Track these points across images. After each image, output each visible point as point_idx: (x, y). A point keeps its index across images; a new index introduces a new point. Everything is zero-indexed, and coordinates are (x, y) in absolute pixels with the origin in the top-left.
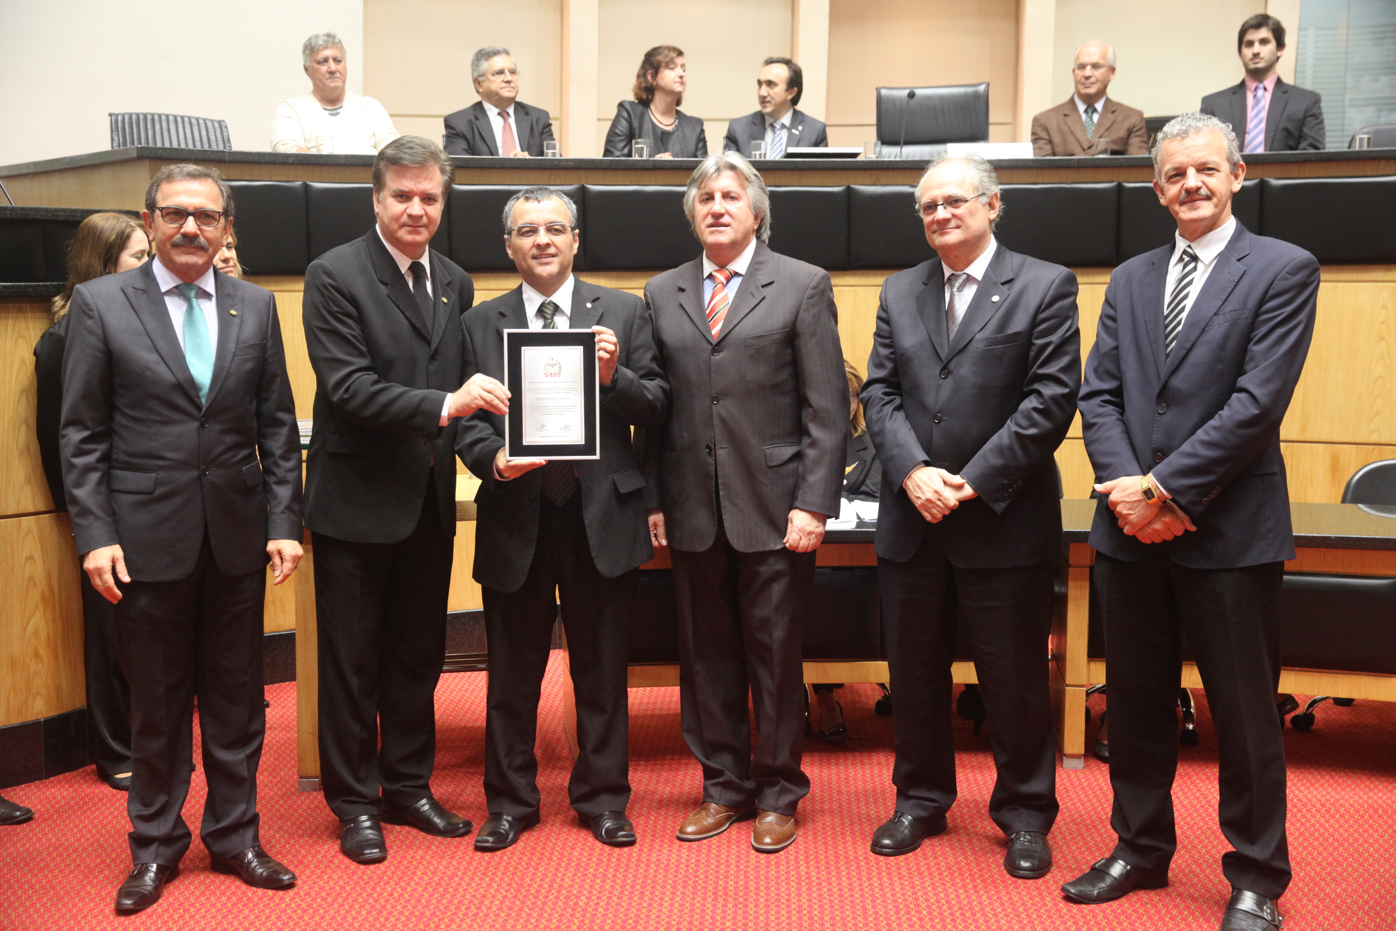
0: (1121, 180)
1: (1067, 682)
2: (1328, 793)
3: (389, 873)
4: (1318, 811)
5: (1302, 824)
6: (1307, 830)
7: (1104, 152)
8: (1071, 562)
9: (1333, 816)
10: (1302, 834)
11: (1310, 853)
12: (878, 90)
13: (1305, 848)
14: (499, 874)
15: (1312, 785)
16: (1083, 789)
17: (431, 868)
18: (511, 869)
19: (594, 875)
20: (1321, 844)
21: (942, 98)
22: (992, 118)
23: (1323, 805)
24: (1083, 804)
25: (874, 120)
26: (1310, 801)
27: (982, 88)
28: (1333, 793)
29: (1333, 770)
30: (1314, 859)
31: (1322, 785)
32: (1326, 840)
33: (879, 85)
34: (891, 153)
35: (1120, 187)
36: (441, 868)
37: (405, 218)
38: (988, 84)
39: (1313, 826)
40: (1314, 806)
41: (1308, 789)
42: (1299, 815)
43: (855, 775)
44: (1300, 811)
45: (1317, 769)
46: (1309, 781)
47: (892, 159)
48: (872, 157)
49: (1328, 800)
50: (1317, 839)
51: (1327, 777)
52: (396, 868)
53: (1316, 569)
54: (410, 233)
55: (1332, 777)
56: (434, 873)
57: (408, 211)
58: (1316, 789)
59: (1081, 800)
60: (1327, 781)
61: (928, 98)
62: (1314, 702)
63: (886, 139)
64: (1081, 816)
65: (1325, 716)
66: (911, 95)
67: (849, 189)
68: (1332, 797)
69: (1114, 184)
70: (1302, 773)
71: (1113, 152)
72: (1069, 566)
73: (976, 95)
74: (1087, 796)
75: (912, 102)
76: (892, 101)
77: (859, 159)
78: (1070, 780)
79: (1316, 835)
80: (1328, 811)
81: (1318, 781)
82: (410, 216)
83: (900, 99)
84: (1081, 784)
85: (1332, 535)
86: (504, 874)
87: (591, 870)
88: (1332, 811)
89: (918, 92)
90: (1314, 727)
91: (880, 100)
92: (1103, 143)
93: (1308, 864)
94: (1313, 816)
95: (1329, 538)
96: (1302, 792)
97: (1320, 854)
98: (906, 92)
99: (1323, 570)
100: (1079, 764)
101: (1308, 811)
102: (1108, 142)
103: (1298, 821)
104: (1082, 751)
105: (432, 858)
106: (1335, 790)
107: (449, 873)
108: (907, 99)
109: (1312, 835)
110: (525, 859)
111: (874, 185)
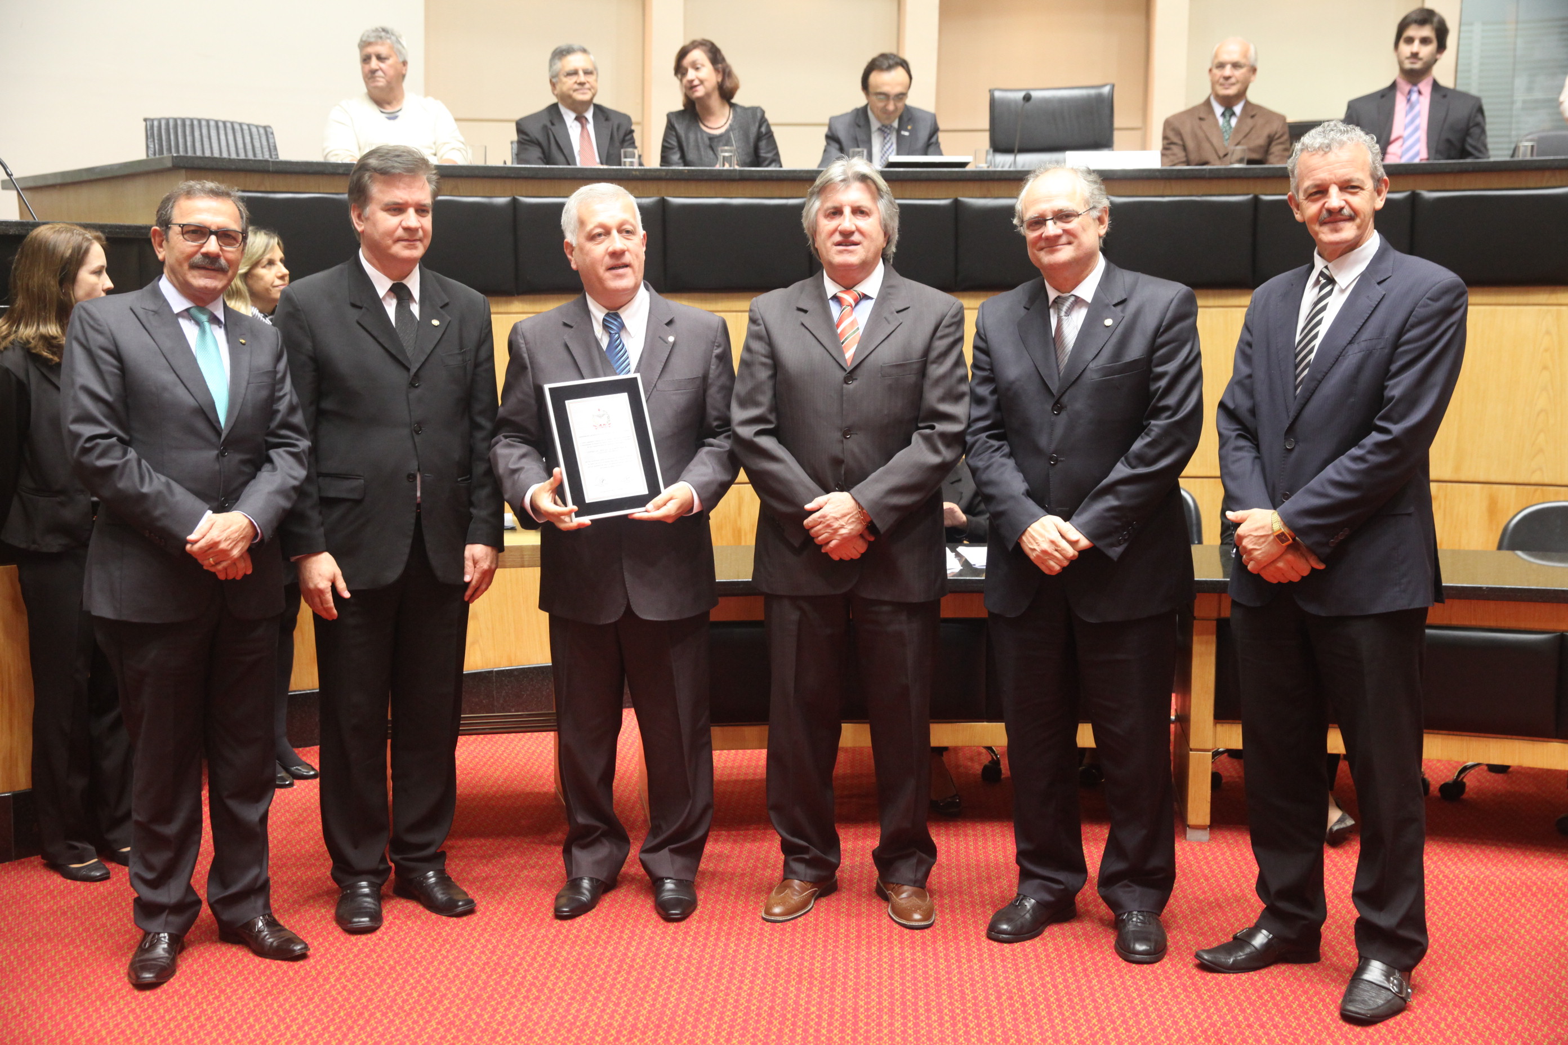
0: (1257, 193)
1: (1192, 746)
2: (1478, 869)
3: (444, 952)
4: (1466, 889)
5: (1448, 903)
6: (1452, 909)
7: (1240, 161)
8: (1196, 614)
9: (1481, 894)
10: (1447, 914)
11: (1454, 935)
12: (991, 92)
13: (1449, 929)
14: (564, 953)
15: (1460, 860)
16: (1208, 863)
17: (490, 946)
18: (577, 948)
19: (667, 955)
20: (1467, 925)
21: (1062, 101)
22: (1117, 124)
23: (1471, 882)
24: (1207, 880)
25: (986, 124)
26: (1457, 877)
27: (1106, 90)
28: (1483, 869)
29: (1484, 844)
30: (1459, 941)
31: (1471, 860)
32: (1474, 920)
33: (993, 87)
34: (1004, 162)
35: (1256, 199)
36: (501, 946)
37: (400, 232)
38: (1113, 86)
39: (1460, 904)
40: (1461, 883)
41: (1455, 864)
42: (1444, 893)
43: (958, 847)
44: (1445, 888)
45: (1466, 843)
46: (1457, 855)
47: (1006, 169)
48: (983, 166)
49: (1477, 877)
50: (1463, 919)
51: (1477, 851)
52: (451, 946)
53: (1467, 623)
54: (407, 247)
55: (1483, 851)
56: (493, 952)
57: (404, 224)
58: (1464, 864)
59: (1205, 876)
60: (1477, 856)
61: (1047, 101)
62: (1465, 769)
63: (999, 147)
64: (1204, 893)
65: (1477, 784)
66: (1027, 98)
67: (956, 202)
68: (1482, 873)
69: (1250, 197)
70: (1450, 847)
71: (1250, 162)
72: (1194, 618)
73: (1099, 98)
74: (1212, 871)
75: (1028, 105)
76: (1007, 104)
77: (968, 168)
78: (1194, 854)
79: (1463, 914)
80: (1476, 889)
81: (1467, 856)
82: (407, 229)
83: (1016, 102)
84: (1206, 858)
85: (1484, 586)
86: (569, 953)
87: (665, 949)
88: (1481, 889)
89: (1035, 94)
90: (1465, 796)
91: (994, 104)
92: (1239, 151)
93: (1452, 946)
94: (1460, 894)
95: (1480, 588)
96: (1448, 867)
97: (1465, 935)
98: (1022, 94)
99: (1473, 623)
100: (1204, 836)
101: (1455, 888)
102: (1244, 151)
103: (1444, 899)
104: (1208, 822)
105: (491, 935)
106: (1485, 865)
107: (509, 952)
108: (1022, 102)
109: (1458, 914)
110: (593, 937)
111: (985, 197)
